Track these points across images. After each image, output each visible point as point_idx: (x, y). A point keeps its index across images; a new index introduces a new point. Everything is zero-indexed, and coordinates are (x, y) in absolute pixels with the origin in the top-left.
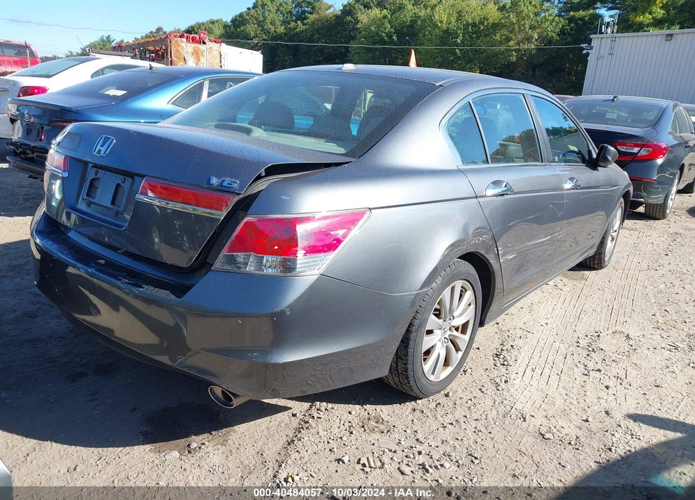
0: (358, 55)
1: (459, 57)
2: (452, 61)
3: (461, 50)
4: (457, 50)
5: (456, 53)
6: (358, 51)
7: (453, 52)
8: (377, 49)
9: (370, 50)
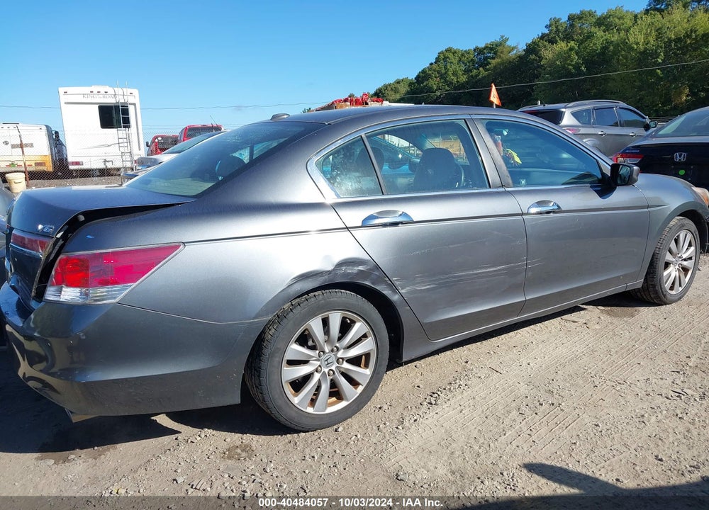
0: (543, 93)
1: (662, 78)
2: (652, 83)
3: (662, 70)
4: (658, 71)
5: (657, 74)
6: (543, 88)
7: (652, 73)
8: (563, 83)
9: (555, 86)
